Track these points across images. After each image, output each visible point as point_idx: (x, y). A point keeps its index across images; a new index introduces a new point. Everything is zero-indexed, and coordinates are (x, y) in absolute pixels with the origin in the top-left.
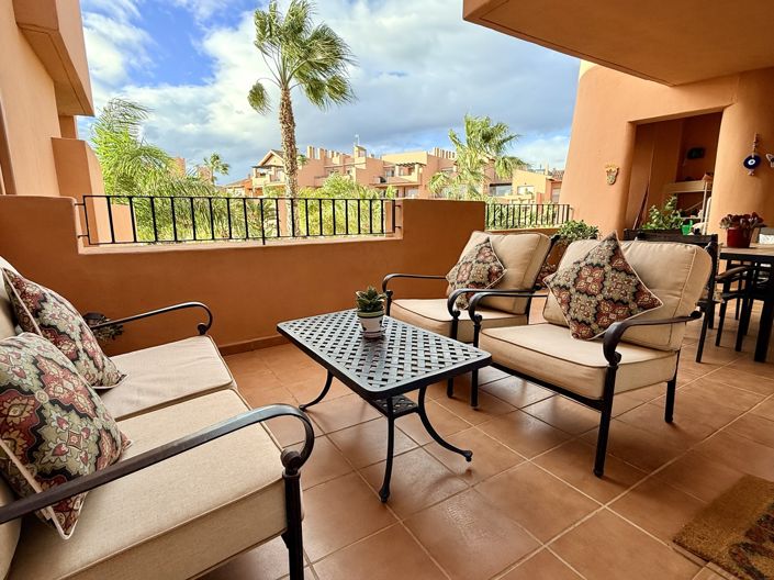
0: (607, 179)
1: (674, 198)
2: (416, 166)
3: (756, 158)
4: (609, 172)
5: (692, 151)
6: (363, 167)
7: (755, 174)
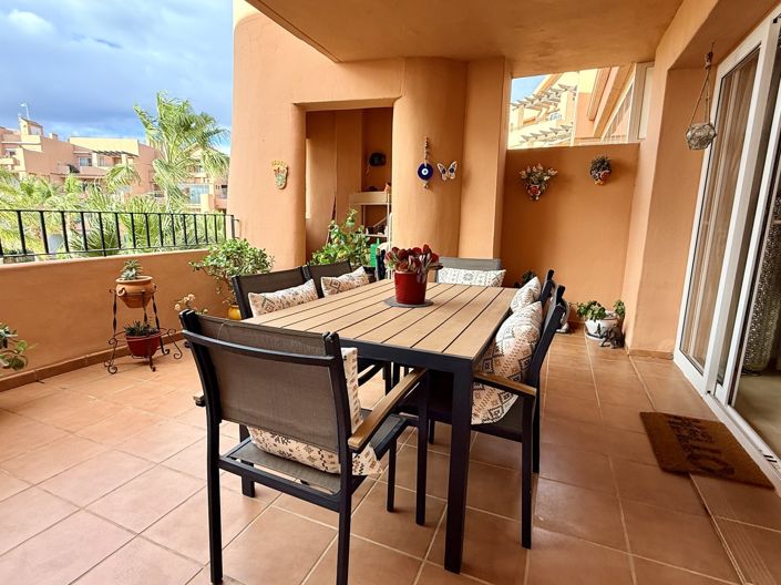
0: (277, 181)
1: (354, 212)
2: (123, 156)
3: (429, 167)
4: (277, 171)
5: (374, 155)
6: (38, 149)
7: (429, 186)
